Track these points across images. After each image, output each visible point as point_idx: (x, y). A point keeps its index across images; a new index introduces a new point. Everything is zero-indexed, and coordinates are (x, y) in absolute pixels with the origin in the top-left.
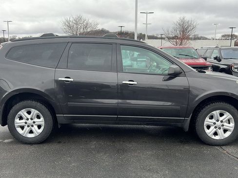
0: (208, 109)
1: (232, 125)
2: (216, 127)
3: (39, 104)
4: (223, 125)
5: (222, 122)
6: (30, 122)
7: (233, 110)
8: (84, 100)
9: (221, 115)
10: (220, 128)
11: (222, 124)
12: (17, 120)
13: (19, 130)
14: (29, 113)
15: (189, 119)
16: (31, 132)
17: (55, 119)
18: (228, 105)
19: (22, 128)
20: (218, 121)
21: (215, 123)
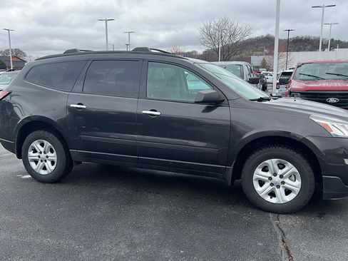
0: (258, 155)
1: (298, 183)
2: (272, 185)
3: (51, 135)
4: (283, 183)
5: (281, 176)
6: (43, 155)
7: (297, 160)
8: (100, 133)
9: (281, 166)
10: (278, 187)
11: (282, 180)
12: (31, 153)
13: (33, 165)
14: (42, 145)
15: (231, 168)
16: (45, 168)
17: (68, 155)
18: (291, 152)
19: (36, 162)
20: (275, 174)
21: (270, 178)
